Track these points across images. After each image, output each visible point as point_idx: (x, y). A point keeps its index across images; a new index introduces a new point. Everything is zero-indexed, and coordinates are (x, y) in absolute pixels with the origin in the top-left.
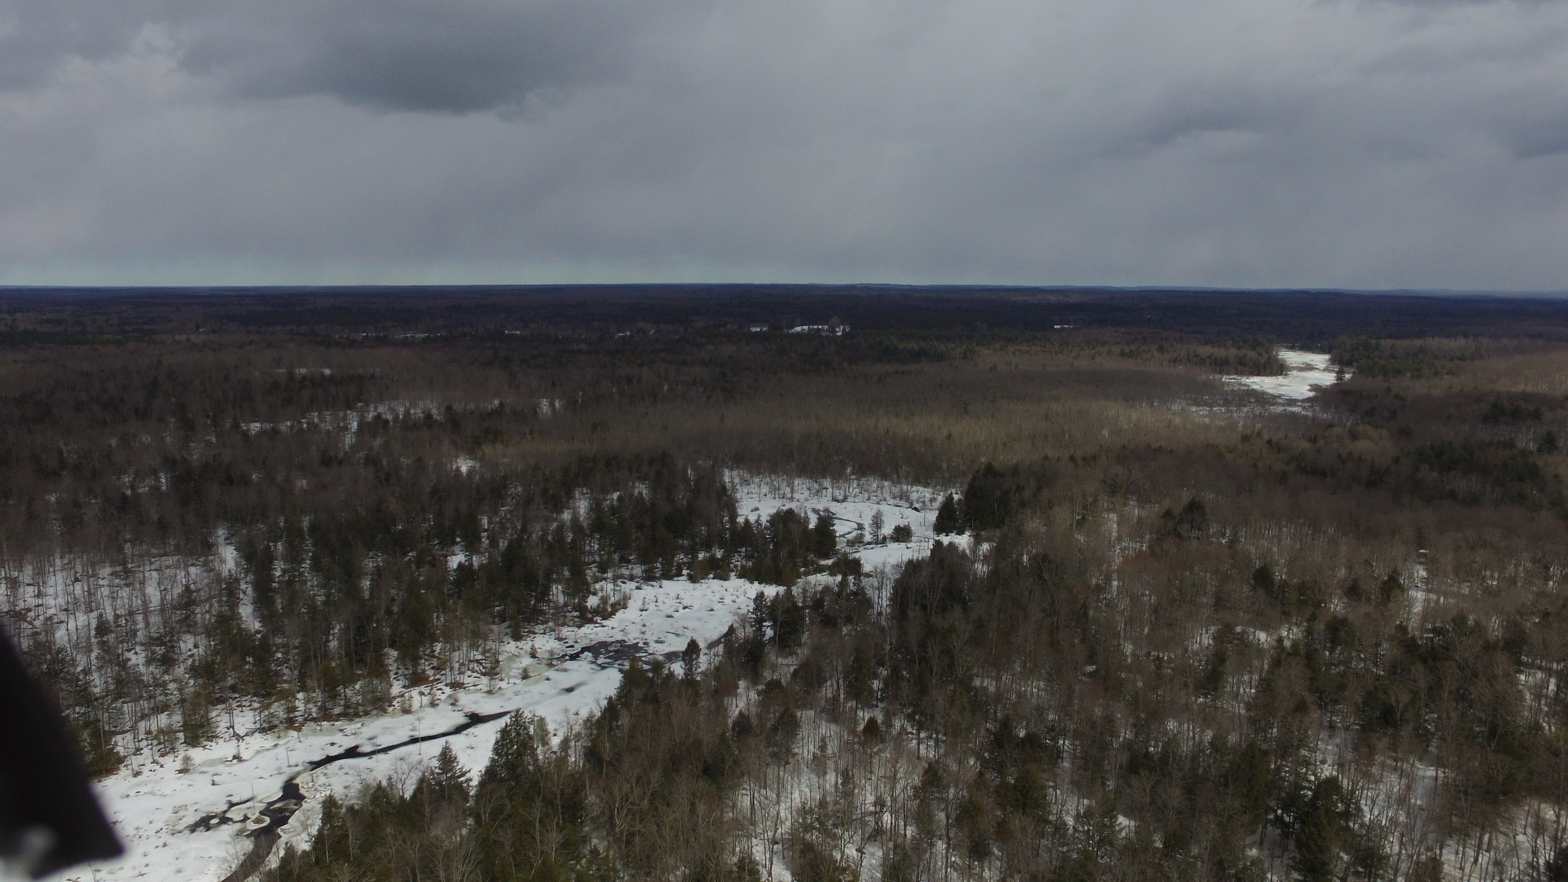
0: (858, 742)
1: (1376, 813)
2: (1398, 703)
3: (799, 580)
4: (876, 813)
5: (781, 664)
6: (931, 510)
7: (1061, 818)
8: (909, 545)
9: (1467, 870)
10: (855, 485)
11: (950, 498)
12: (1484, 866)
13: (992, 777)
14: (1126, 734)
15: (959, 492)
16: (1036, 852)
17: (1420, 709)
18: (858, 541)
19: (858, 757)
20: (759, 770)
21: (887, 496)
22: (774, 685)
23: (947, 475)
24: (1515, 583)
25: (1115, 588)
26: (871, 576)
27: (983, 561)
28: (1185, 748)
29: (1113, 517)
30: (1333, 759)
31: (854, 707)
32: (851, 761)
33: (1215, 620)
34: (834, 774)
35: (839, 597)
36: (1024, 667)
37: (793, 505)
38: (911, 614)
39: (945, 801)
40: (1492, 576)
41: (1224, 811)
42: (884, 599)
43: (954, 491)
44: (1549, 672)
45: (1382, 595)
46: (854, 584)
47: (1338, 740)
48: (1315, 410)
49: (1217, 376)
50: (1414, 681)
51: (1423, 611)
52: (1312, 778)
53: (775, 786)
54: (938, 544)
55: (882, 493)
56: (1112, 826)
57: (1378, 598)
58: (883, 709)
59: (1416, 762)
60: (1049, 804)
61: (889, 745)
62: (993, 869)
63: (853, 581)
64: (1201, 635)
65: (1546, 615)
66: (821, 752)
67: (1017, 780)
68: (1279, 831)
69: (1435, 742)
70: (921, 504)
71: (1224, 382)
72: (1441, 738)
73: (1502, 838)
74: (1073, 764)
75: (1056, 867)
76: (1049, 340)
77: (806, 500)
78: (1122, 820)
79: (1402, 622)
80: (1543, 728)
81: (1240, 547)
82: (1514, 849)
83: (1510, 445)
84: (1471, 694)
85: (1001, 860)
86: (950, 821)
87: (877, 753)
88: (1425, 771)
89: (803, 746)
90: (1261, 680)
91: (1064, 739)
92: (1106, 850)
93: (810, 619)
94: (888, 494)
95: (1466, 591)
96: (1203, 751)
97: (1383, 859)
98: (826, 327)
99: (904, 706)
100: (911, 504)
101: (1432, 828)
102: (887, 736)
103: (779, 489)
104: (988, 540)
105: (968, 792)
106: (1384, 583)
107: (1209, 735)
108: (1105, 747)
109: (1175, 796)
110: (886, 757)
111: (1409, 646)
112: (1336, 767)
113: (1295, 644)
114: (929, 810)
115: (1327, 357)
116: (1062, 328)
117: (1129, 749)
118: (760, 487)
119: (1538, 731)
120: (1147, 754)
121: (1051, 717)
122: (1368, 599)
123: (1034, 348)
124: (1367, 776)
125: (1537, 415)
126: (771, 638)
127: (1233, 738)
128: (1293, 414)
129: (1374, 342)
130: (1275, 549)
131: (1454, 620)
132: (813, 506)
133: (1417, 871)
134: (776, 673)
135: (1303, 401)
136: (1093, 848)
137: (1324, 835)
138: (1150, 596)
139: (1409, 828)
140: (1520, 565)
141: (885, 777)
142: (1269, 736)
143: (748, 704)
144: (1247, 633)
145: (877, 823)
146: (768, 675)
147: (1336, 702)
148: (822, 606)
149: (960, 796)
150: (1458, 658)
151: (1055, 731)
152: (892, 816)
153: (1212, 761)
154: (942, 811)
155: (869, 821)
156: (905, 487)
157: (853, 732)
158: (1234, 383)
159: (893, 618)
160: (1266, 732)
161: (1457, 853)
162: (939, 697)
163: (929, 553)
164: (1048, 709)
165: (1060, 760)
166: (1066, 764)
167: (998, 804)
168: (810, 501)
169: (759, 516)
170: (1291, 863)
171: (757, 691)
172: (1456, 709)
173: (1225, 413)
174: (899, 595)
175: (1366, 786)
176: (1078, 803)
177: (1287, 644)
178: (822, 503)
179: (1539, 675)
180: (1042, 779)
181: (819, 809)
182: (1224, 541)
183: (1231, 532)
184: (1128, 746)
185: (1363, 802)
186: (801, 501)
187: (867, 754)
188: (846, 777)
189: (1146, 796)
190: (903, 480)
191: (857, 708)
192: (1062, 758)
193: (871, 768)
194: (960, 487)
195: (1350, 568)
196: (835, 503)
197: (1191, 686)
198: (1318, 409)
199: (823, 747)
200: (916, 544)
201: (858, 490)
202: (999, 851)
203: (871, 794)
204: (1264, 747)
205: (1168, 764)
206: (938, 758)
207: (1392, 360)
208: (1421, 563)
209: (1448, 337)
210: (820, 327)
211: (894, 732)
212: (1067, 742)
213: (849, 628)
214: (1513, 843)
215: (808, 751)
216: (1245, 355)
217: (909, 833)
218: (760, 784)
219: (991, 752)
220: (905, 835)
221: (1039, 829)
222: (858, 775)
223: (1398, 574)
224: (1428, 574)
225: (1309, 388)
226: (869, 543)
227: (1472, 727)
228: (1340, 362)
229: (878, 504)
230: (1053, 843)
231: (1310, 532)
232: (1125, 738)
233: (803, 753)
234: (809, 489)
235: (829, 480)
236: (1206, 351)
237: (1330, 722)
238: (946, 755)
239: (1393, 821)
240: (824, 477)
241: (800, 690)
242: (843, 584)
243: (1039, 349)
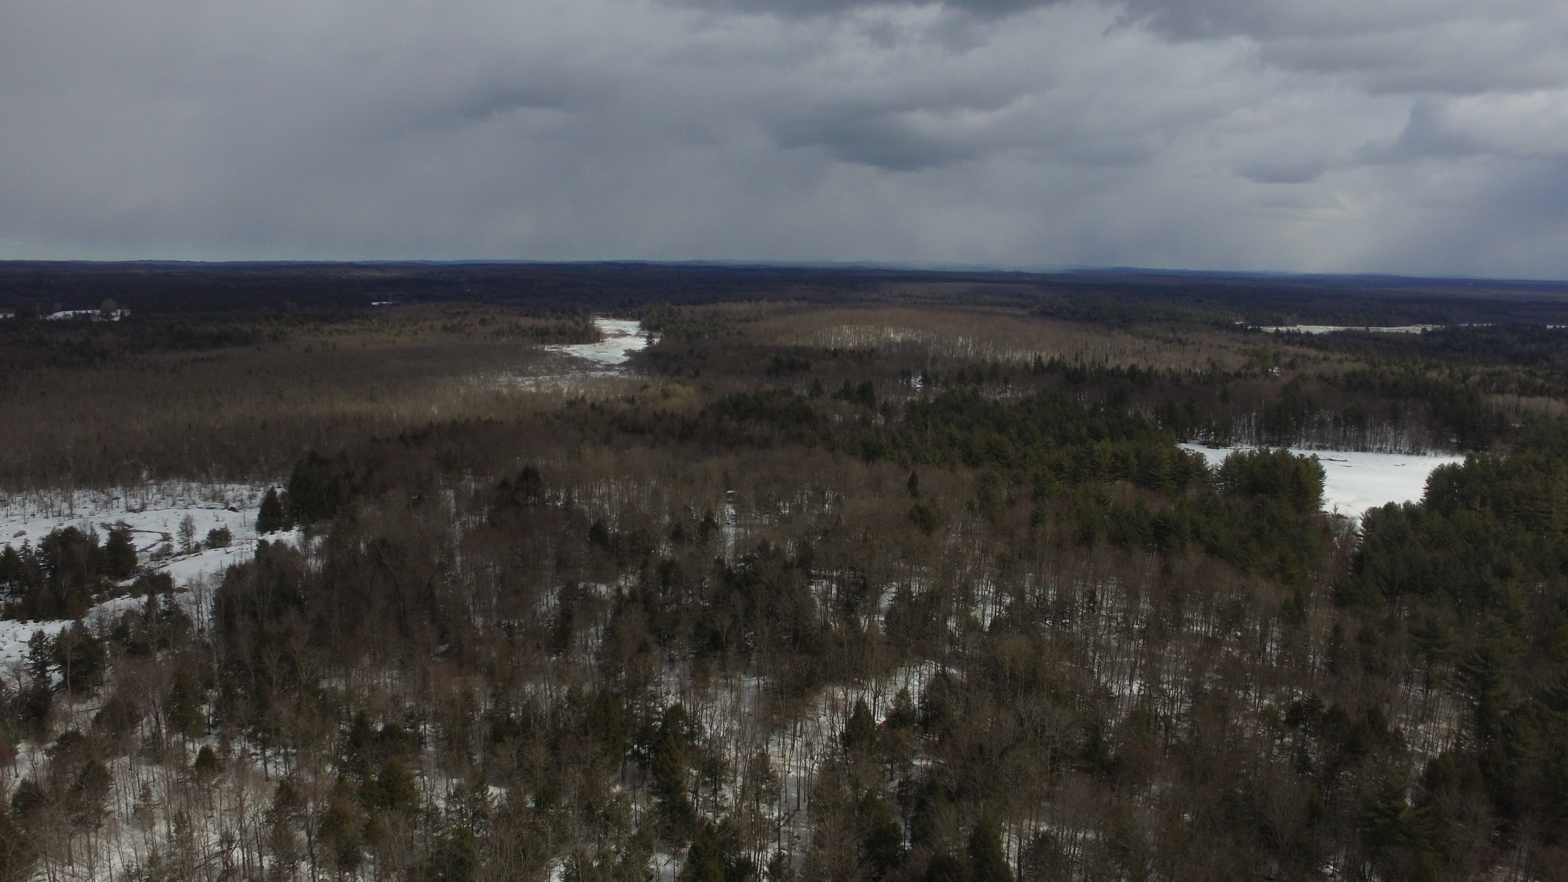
0: (191, 779)
1: (715, 727)
2: (722, 627)
3: (91, 609)
4: (223, 852)
5: (78, 712)
6: (251, 508)
7: (431, 803)
8: (229, 550)
9: (787, 757)
10: (154, 491)
11: (272, 493)
12: (799, 750)
13: (353, 779)
14: (485, 705)
15: (282, 486)
16: (409, 845)
17: (740, 630)
18: (165, 553)
19: (192, 795)
20: (59, 845)
21: (196, 498)
22: (70, 739)
23: (266, 468)
24: (802, 509)
25: (458, 564)
26: (186, 590)
27: (316, 555)
28: (545, 707)
29: (450, 493)
30: (676, 688)
31: (181, 740)
32: (184, 803)
33: (558, 580)
34: (164, 822)
35: (147, 620)
36: (374, 659)
37: (74, 523)
38: (239, 624)
39: (305, 818)
40: (784, 506)
41: (587, 758)
42: (205, 614)
43: (275, 485)
44: (830, 579)
45: (701, 535)
46: (165, 602)
47: (678, 671)
48: (630, 373)
49: (540, 347)
50: (734, 606)
51: (735, 543)
52: (660, 709)
53: (85, 857)
54: (263, 544)
55: (189, 496)
56: (484, 799)
57: (698, 538)
58: (217, 735)
59: (742, 676)
60: (418, 793)
61: (231, 773)
62: (366, 874)
63: (163, 599)
64: (547, 596)
65: (825, 533)
66: (144, 801)
67: (381, 776)
68: (637, 764)
69: (754, 655)
70: (238, 503)
71: (547, 352)
72: (759, 651)
73: (809, 723)
74: (437, 746)
75: (433, 854)
76: (367, 317)
77: (92, 514)
78: (493, 790)
79: (719, 557)
80: (830, 626)
81: (574, 508)
82: (818, 730)
83: (788, 393)
84: (777, 609)
85: (373, 863)
86: (313, 838)
87: (216, 786)
88: (749, 681)
89: (119, 800)
90: (606, 629)
91: (425, 724)
92: (481, 823)
93: (112, 651)
94: (197, 497)
95: (766, 521)
96: (561, 707)
97: (724, 765)
98: (98, 312)
99: (242, 726)
100: (227, 504)
101: (759, 728)
102: (226, 764)
103: (52, 506)
104: (320, 532)
105: (329, 802)
106: (702, 524)
107: (565, 690)
108: (467, 722)
109: (540, 754)
110: (229, 788)
111: (726, 576)
112: (678, 695)
113: (632, 591)
114: (287, 831)
115: (637, 323)
116: (380, 305)
117: (491, 720)
118: (24, 506)
119: (827, 629)
120: (509, 722)
121: (408, 704)
122: (690, 540)
123: (352, 327)
124: (704, 696)
125: (806, 367)
126: (59, 684)
127: (587, 688)
128: (612, 378)
129: (675, 308)
130: (607, 506)
131: (759, 548)
132: (102, 521)
133: (751, 768)
134: (71, 724)
135: (620, 365)
136: (468, 825)
137: (675, 758)
138: (494, 566)
139: (742, 733)
140: (804, 494)
141: (229, 810)
142: (619, 679)
143: (34, 769)
144: (589, 588)
145: (225, 863)
146: (59, 728)
147: (672, 637)
148: (126, 634)
149: (320, 809)
150: (765, 580)
151: (413, 718)
152: (243, 851)
153: (570, 713)
154: (302, 829)
155: (215, 864)
156: (217, 487)
157: (183, 769)
158: (556, 352)
159: (218, 632)
160: (615, 676)
161: (779, 745)
162: (283, 709)
163: (253, 555)
164: (405, 697)
165: (424, 746)
166: (430, 749)
167: (364, 806)
168: (97, 516)
169: (26, 541)
170: (650, 789)
171: (46, 750)
172: (768, 624)
173: (550, 381)
174: (222, 606)
175: (705, 706)
176: (447, 784)
177: (625, 591)
178: (113, 517)
179: (825, 583)
180: (407, 769)
181: (149, 867)
182: (559, 504)
183: (565, 494)
184: (490, 717)
185: (704, 720)
186: (85, 516)
187: (203, 790)
188: (181, 821)
189: (513, 761)
190: (215, 478)
191: (185, 741)
192: (425, 743)
193: (211, 804)
194: (282, 480)
195: (672, 514)
196: (131, 514)
197: (543, 647)
198: (633, 371)
199: (146, 795)
200: (237, 547)
201: (159, 496)
202: (371, 854)
203: (215, 833)
204: (615, 690)
205: (530, 726)
206: (291, 774)
207: (692, 324)
208: (729, 503)
209: (736, 302)
210: (89, 312)
211: (234, 758)
212: (428, 726)
213: (165, 652)
214: (817, 724)
215: (127, 805)
216: (564, 325)
217: (266, 864)
218: (62, 861)
219: (350, 754)
220: (262, 867)
221: (411, 820)
222: (197, 818)
223: (712, 515)
224: (736, 511)
225: (624, 353)
226: (179, 554)
227: (781, 637)
228: (649, 327)
229: (186, 508)
230: (426, 831)
231: (635, 486)
232: (485, 710)
233: (119, 808)
234: (94, 501)
235: (119, 488)
236: (526, 322)
237: (670, 656)
238: (299, 768)
239: (729, 731)
240: (113, 486)
241: (107, 737)
242: (151, 605)
243: (356, 327)
